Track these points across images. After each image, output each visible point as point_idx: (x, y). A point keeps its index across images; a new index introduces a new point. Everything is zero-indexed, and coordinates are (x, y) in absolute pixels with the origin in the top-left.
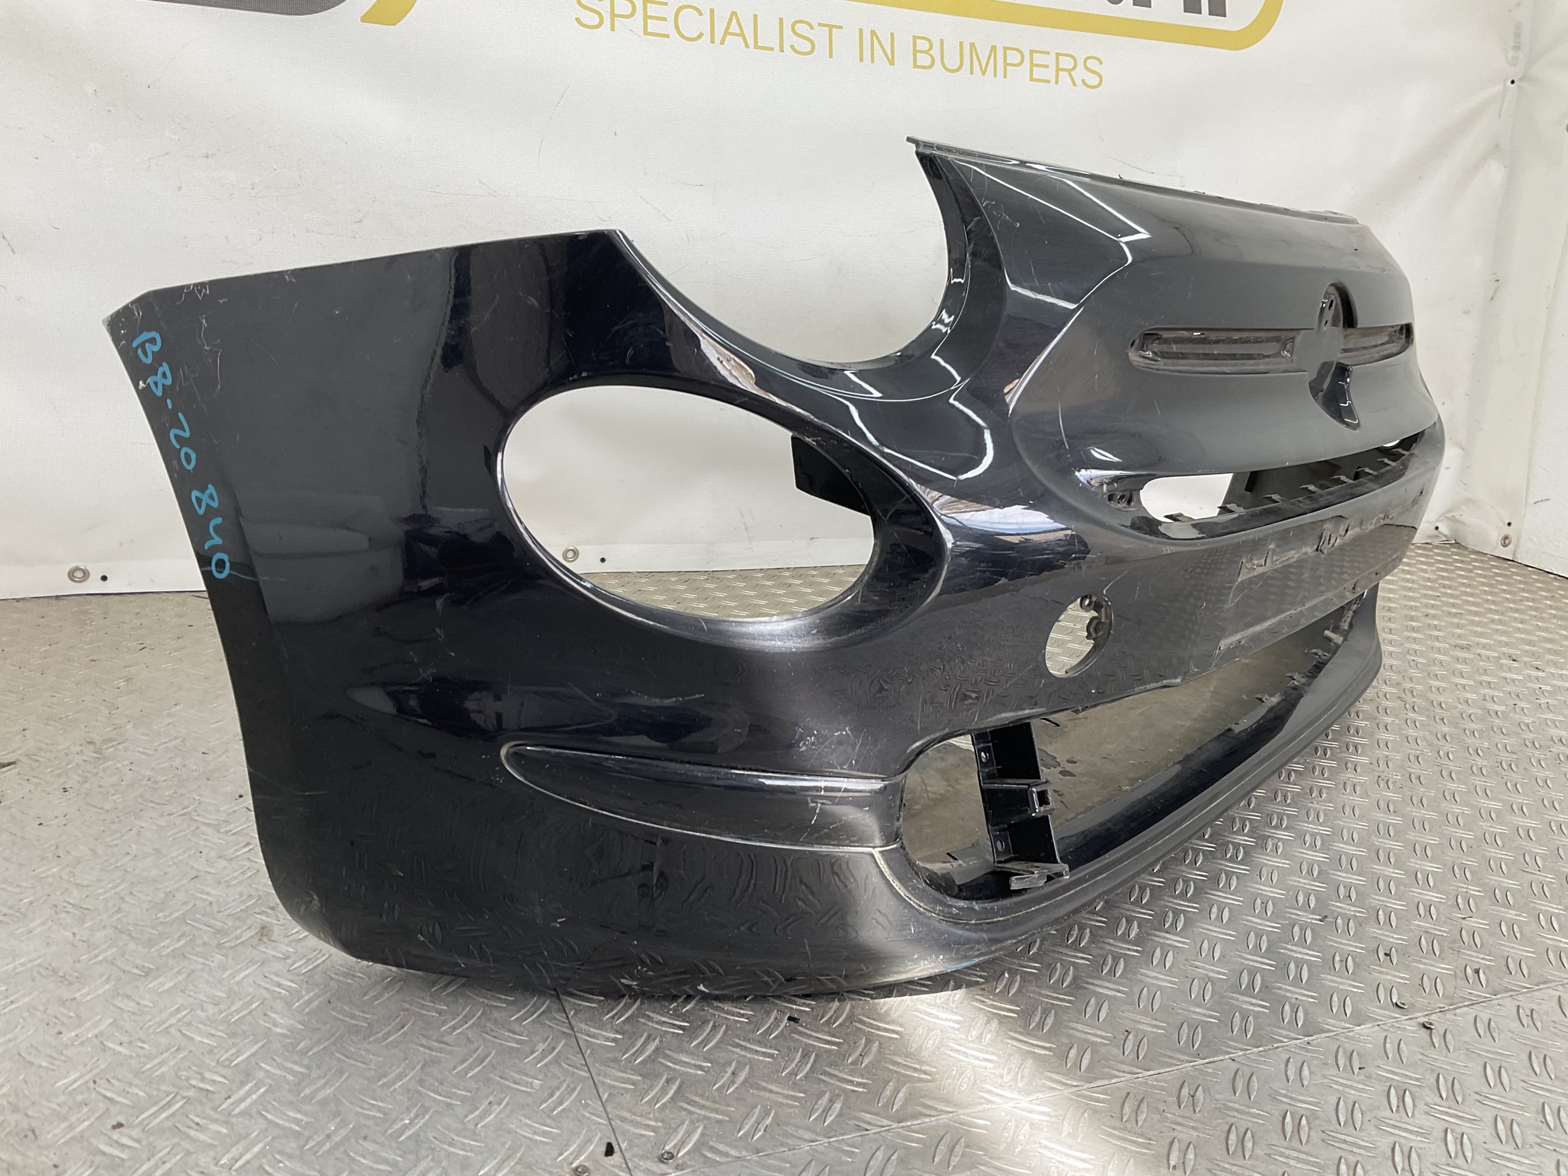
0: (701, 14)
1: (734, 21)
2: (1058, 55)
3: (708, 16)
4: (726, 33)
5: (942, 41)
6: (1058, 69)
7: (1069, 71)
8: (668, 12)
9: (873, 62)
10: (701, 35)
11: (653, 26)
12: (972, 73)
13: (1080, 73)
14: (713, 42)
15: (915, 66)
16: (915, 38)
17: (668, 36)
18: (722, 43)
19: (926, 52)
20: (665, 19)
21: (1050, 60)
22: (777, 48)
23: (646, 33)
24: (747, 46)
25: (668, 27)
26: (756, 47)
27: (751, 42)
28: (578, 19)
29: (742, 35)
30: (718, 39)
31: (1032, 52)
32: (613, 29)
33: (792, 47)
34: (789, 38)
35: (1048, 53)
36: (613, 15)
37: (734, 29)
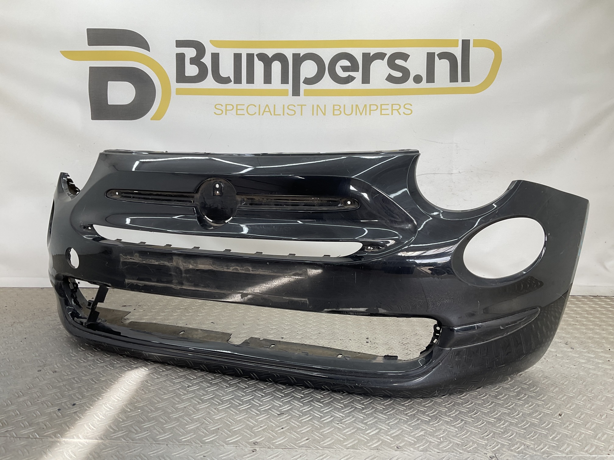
0: (255, 106)
1: (267, 107)
2: (392, 105)
3: (258, 107)
4: (264, 111)
5: (344, 105)
6: (392, 110)
7: (397, 110)
8: (245, 107)
9: (317, 115)
10: (255, 113)
11: (239, 112)
12: (356, 115)
13: (402, 110)
14: (259, 115)
15: (334, 115)
16: (334, 105)
17: (244, 115)
18: (263, 115)
19: (338, 110)
20: (243, 110)
21: (389, 107)
22: (282, 114)
23: (237, 114)
24: (271, 115)
25: (245, 112)
26: (275, 115)
27: (273, 113)
28: (215, 113)
29: (270, 111)
30: (261, 114)
31: (381, 105)
32: (226, 114)
33: (287, 113)
34: (286, 110)
35: (388, 104)
36: (226, 110)
37: (267, 109)
